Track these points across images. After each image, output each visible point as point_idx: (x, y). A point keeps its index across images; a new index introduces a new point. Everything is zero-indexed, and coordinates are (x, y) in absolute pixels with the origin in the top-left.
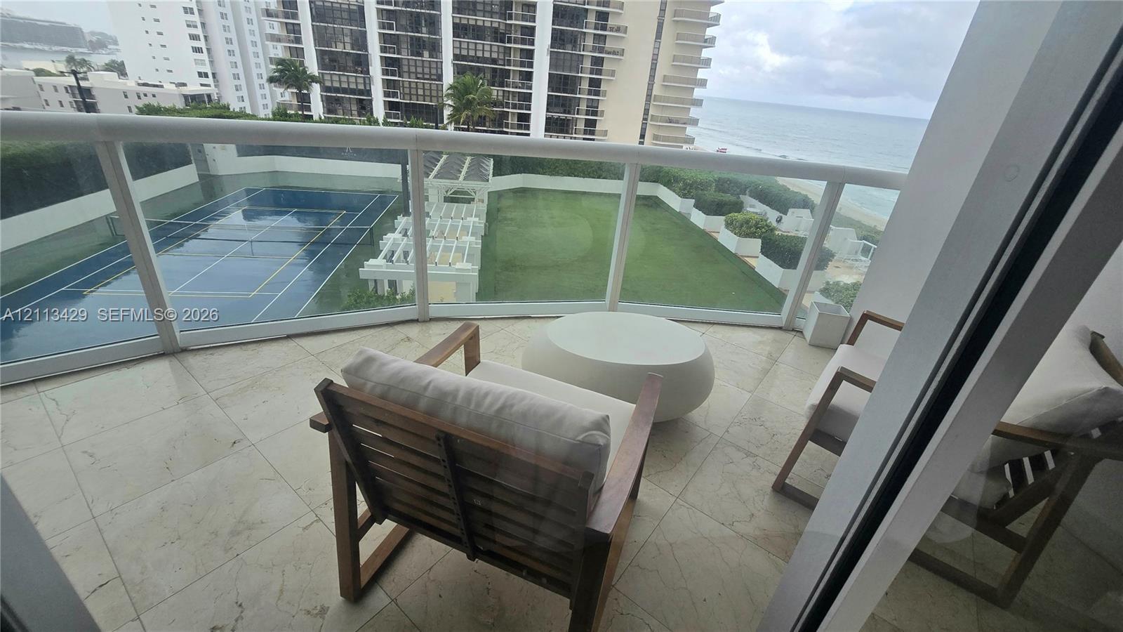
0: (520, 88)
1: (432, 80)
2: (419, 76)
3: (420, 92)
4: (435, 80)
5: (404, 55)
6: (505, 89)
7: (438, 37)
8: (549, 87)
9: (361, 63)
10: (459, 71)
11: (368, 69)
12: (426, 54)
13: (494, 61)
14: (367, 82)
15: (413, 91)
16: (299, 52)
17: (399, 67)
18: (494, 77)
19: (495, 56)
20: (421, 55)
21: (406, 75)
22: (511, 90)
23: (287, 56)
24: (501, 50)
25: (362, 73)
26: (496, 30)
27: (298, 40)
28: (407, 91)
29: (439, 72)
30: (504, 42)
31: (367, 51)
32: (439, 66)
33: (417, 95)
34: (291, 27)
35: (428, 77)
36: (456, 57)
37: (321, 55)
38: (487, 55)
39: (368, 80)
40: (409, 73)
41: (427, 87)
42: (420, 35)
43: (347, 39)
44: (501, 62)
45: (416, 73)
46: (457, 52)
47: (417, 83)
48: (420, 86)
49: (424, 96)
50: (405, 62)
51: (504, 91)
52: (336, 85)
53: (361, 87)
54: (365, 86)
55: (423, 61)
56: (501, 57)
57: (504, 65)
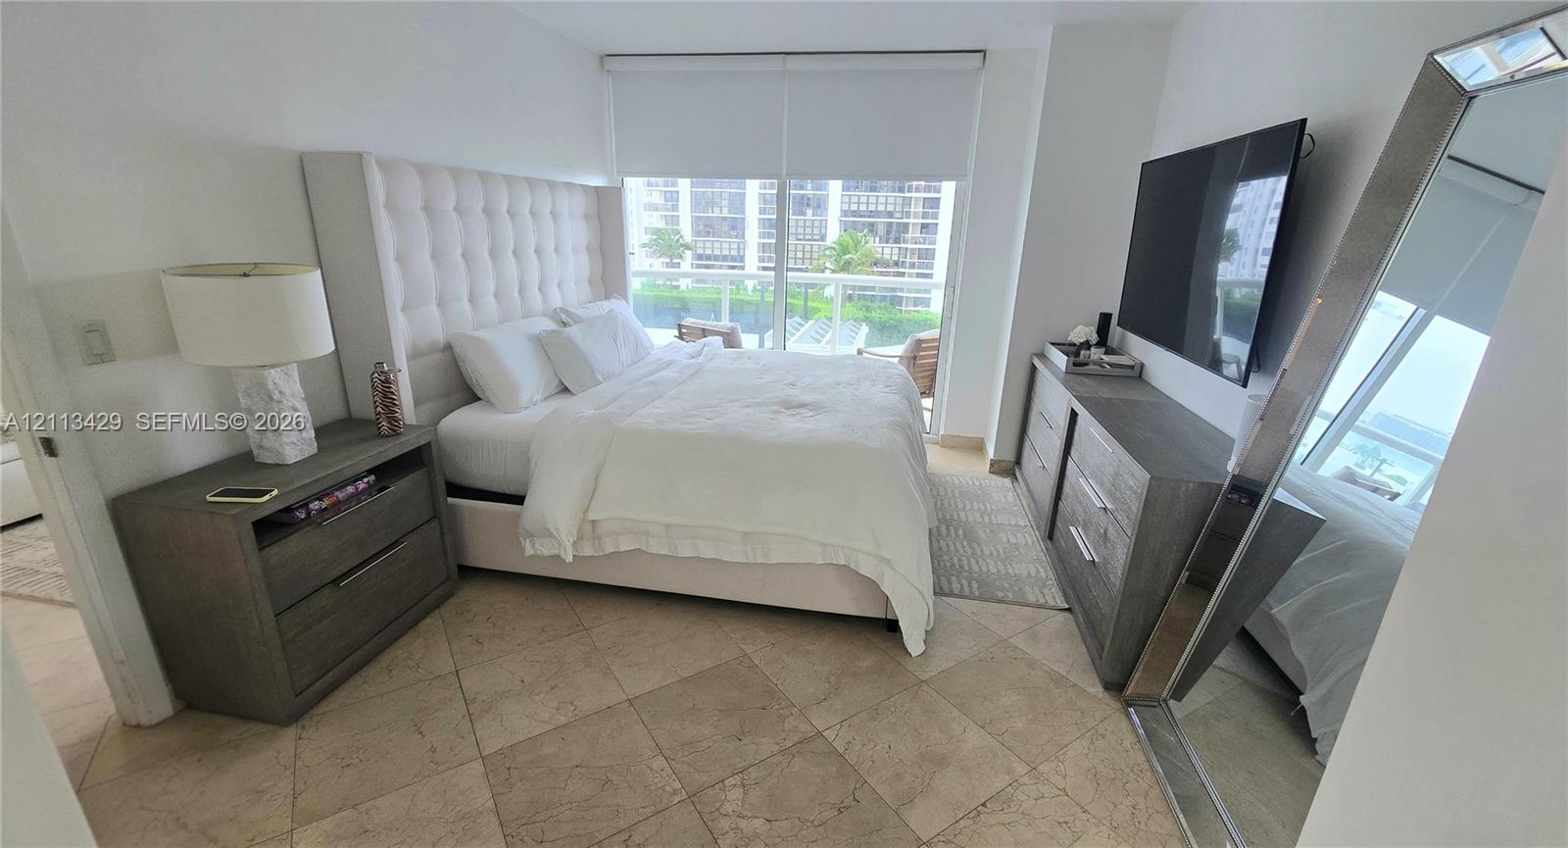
0: (920, 243)
1: (815, 240)
4: (817, 240)
6: (902, 245)
7: (824, 193)
9: (737, 227)
10: (846, 227)
11: (744, 234)
12: (809, 212)
13: (890, 215)
14: (741, 247)
16: (675, 220)
18: (888, 233)
19: (890, 208)
20: (804, 214)
23: (662, 225)
24: (900, 201)
25: (736, 237)
27: (675, 208)
29: (823, 231)
30: (903, 192)
31: (744, 213)
32: (823, 225)
34: (668, 195)
35: (810, 237)
36: (845, 213)
37: (696, 221)
38: (881, 208)
39: (742, 247)
43: (725, 203)
44: (898, 215)
45: (797, 234)
46: (846, 207)
49: (803, 258)
51: (900, 248)
52: (708, 252)
53: (734, 253)
54: (739, 252)
55: (805, 220)
56: (899, 209)
57: (902, 218)
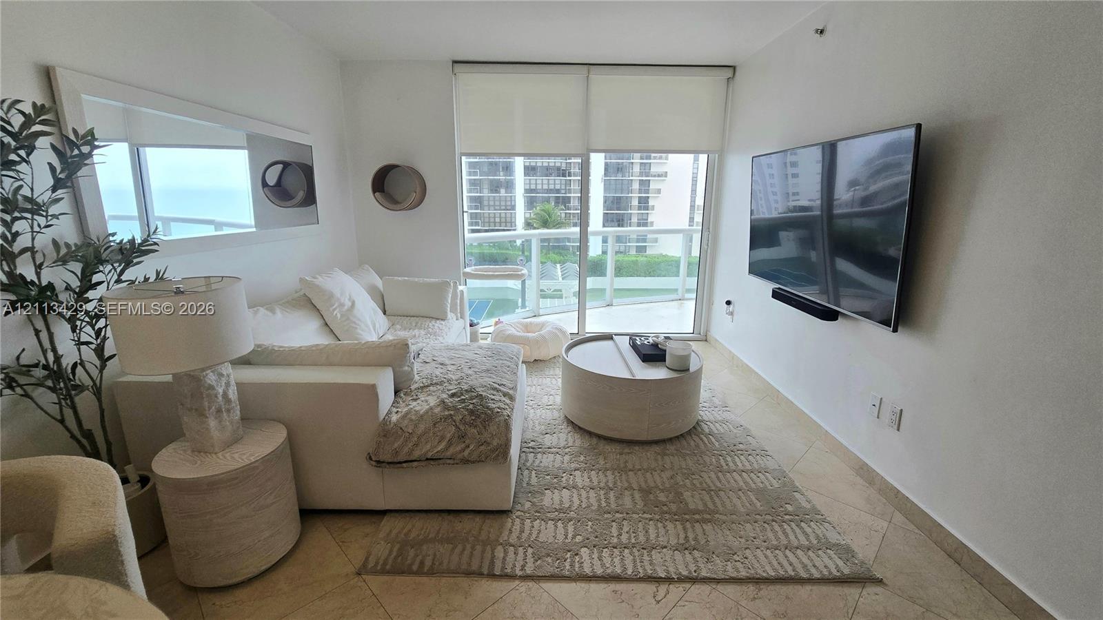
2: (496, 208)
3: (497, 220)
5: (486, 193)
8: (604, 207)
15: (492, 220)
17: (480, 203)
21: (486, 208)
22: (572, 212)
26: (559, 169)
28: (487, 220)
33: (495, 222)
40: (489, 206)
41: (503, 215)
42: (498, 178)
47: (494, 213)
48: (498, 215)
50: (486, 199)
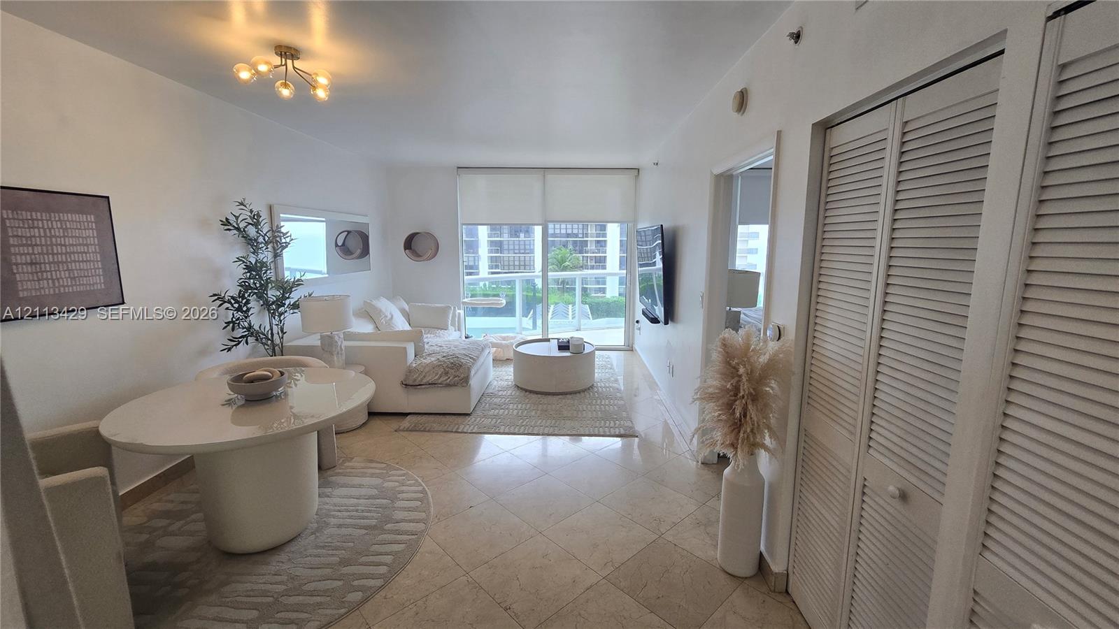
0: (596, 254)
2: (516, 251)
3: (517, 263)
4: (528, 253)
5: (505, 237)
6: (585, 254)
8: (620, 250)
9: (473, 245)
11: (478, 251)
12: (522, 235)
13: (576, 236)
14: (476, 258)
15: (511, 263)
20: (519, 237)
21: (506, 252)
28: (506, 263)
29: (532, 247)
32: (532, 243)
33: (514, 265)
35: (523, 251)
39: (477, 259)
40: (509, 250)
41: (522, 259)
44: (580, 236)
47: (514, 257)
48: (517, 259)
49: (519, 266)
50: (506, 243)
51: (583, 256)
53: (471, 263)
55: (519, 241)
56: (581, 231)
57: (583, 238)
